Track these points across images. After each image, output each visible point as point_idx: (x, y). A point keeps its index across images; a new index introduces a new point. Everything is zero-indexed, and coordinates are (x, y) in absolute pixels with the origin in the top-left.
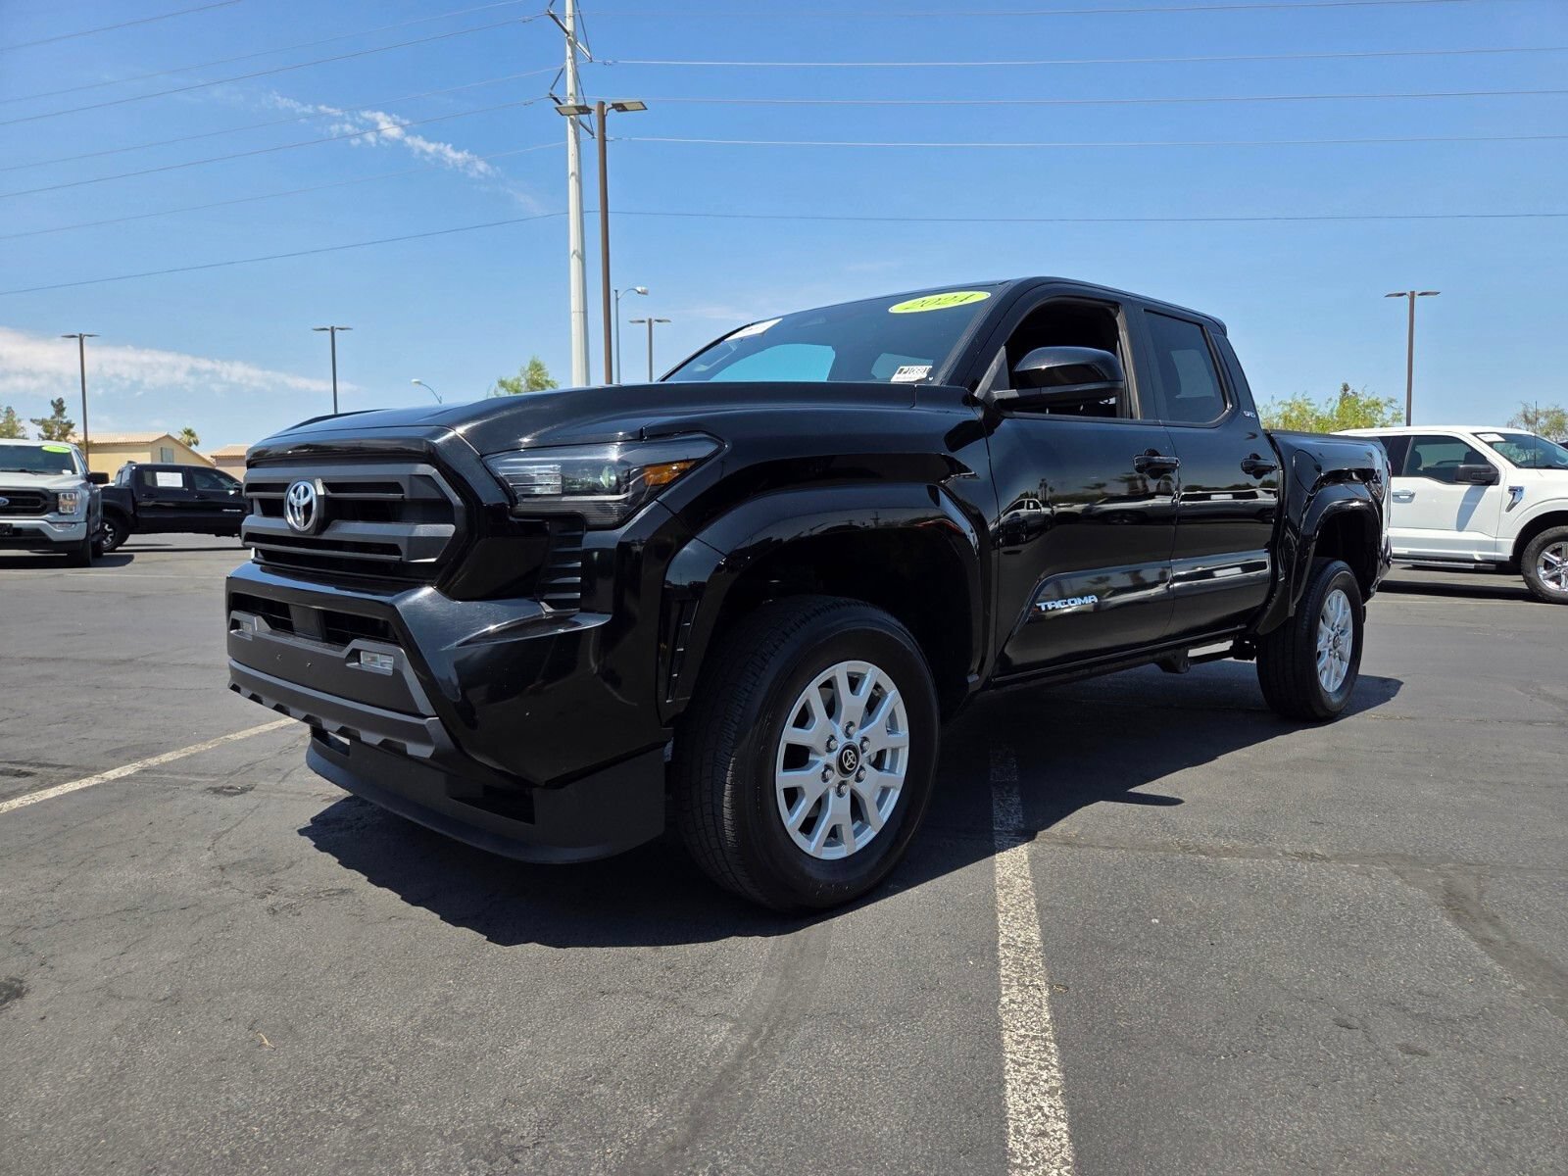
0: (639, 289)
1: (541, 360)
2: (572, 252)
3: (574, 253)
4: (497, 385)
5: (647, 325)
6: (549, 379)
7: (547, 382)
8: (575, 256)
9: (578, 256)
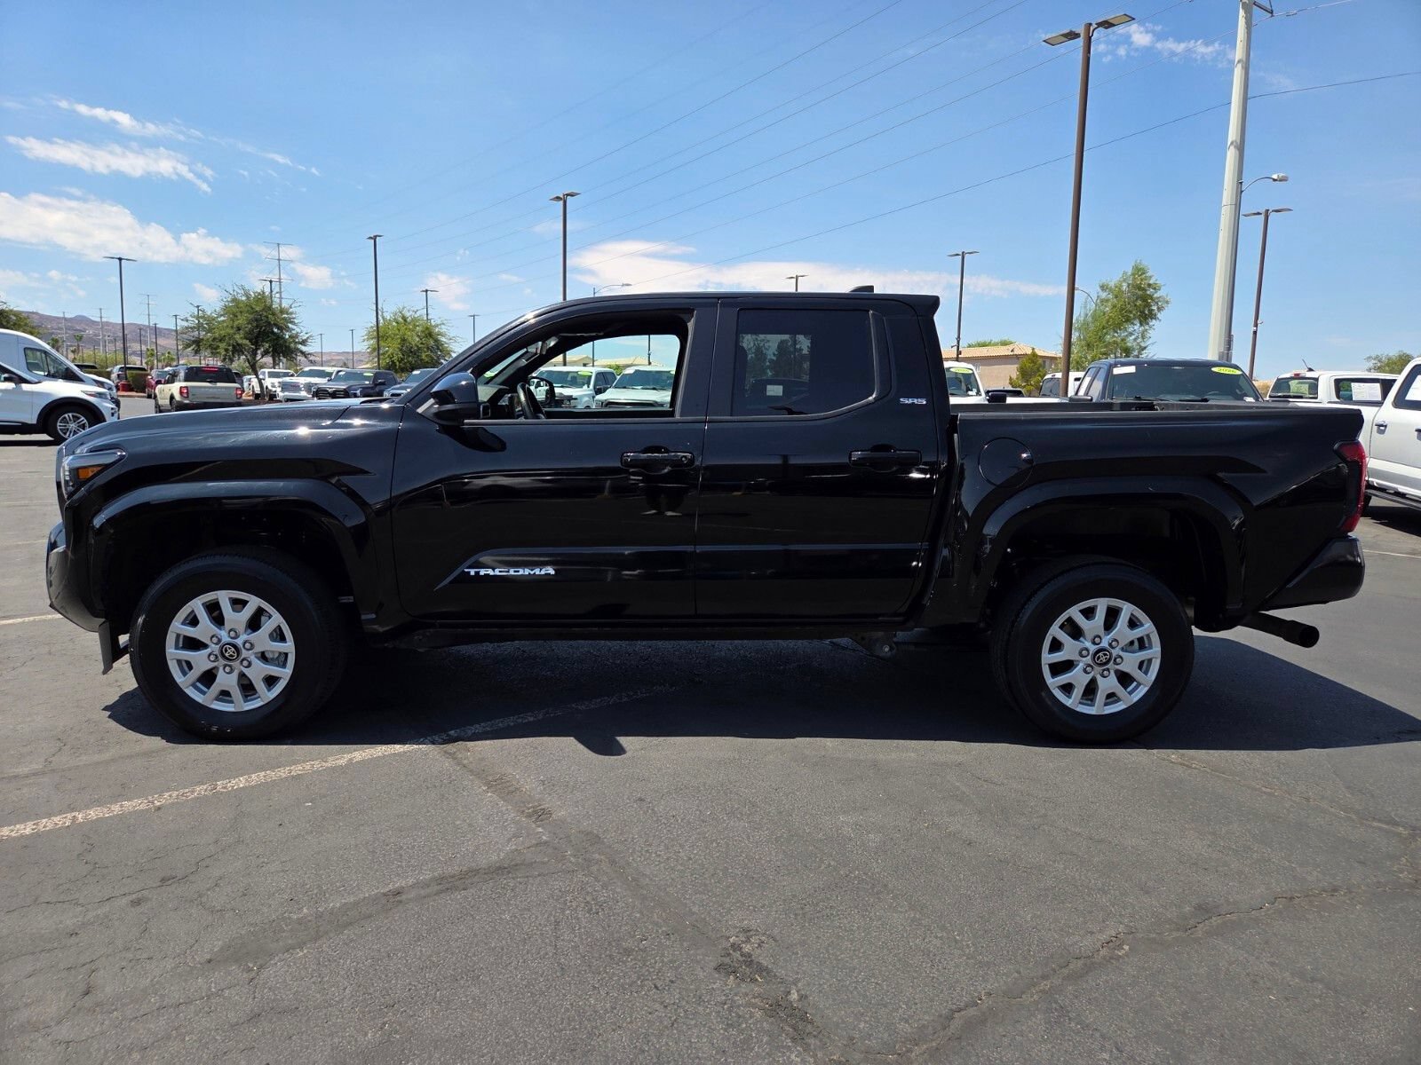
0: (1275, 177)
1: (1145, 264)
2: (1229, 143)
3: (1232, 143)
4: (1099, 290)
5: (1262, 217)
6: (1151, 282)
7: (1149, 285)
8: (1232, 147)
9: (1235, 147)
